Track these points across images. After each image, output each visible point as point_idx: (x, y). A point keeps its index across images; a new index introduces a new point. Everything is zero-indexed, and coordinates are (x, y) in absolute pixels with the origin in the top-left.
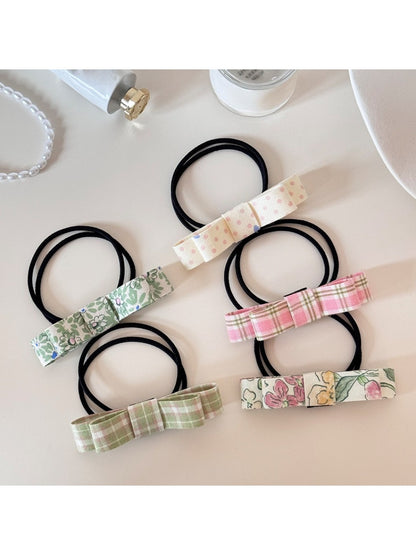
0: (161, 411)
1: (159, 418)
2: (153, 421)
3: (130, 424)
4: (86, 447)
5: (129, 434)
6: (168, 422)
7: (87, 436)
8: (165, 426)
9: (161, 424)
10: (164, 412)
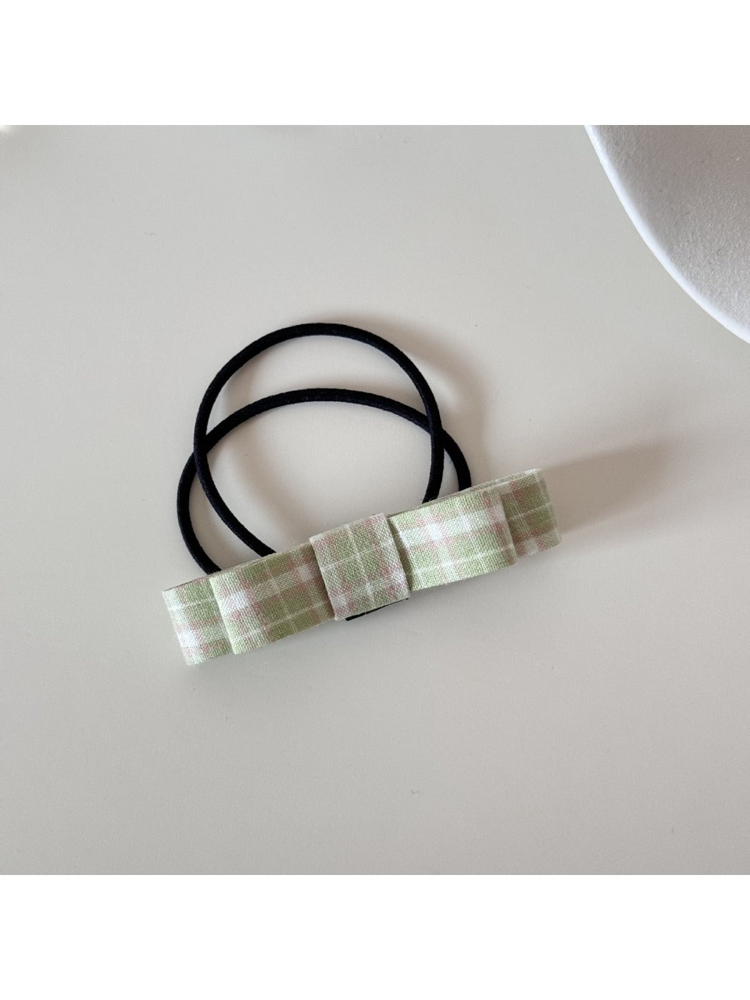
0: (398, 542)
1: (394, 559)
2: (378, 568)
3: (319, 580)
4: (205, 648)
5: (318, 605)
6: (418, 571)
7: (206, 616)
8: (410, 580)
9: (399, 577)
10: (407, 543)
